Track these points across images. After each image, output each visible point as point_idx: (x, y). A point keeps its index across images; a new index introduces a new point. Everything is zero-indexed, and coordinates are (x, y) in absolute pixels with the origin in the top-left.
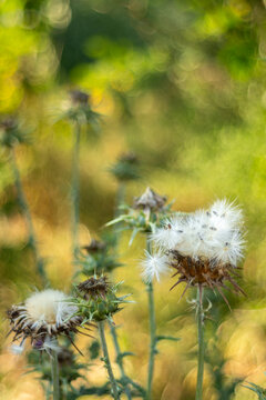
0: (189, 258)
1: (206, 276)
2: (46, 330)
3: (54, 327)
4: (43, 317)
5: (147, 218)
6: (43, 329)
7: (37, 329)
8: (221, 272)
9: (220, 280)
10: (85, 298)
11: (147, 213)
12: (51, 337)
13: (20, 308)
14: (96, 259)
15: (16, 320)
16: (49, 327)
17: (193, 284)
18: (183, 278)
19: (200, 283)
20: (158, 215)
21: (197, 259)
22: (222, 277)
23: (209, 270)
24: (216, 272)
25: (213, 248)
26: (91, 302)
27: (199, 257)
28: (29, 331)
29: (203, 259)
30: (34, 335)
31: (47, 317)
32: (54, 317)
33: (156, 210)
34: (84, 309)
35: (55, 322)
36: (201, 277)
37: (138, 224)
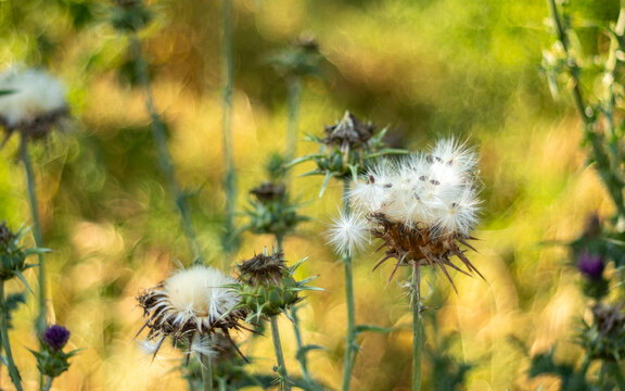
0: (400, 225)
1: (425, 250)
2: (195, 326)
3: (206, 321)
4: (190, 307)
5: (345, 158)
6: (190, 325)
7: (182, 325)
8: (446, 244)
9: (445, 256)
10: (250, 283)
11: (345, 150)
12: (202, 336)
13: (158, 292)
14: (271, 210)
15: (152, 310)
16: (199, 321)
17: (406, 261)
18: (392, 253)
19: (416, 260)
20: (361, 153)
21: (411, 227)
22: (448, 251)
23: (429, 242)
24: (440, 245)
25: (435, 210)
26: (260, 290)
27: (415, 224)
28: (170, 328)
29: (420, 226)
30: (177, 334)
31: (195, 307)
32: (206, 307)
33: (358, 147)
34: (249, 299)
35: (207, 315)
36: (418, 251)
37: (331, 165)
